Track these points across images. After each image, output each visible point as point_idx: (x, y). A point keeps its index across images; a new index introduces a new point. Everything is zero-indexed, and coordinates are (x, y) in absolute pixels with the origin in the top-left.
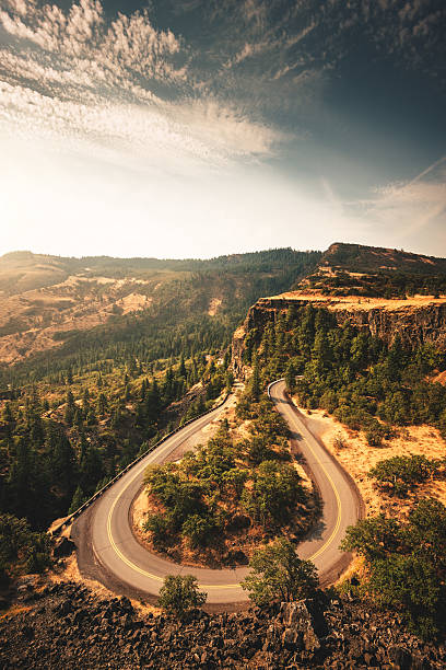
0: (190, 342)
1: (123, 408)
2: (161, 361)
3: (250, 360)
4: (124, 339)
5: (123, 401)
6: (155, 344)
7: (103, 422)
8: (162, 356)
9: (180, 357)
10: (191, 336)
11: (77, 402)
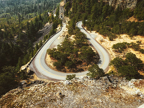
0: (40, 7)
1: (22, 32)
2: (30, 14)
3: (67, 14)
4: (12, 4)
5: (21, 30)
6: (26, 7)
7: (16, 37)
8: (30, 12)
9: (38, 13)
10: (40, 4)
11: (2, 30)
